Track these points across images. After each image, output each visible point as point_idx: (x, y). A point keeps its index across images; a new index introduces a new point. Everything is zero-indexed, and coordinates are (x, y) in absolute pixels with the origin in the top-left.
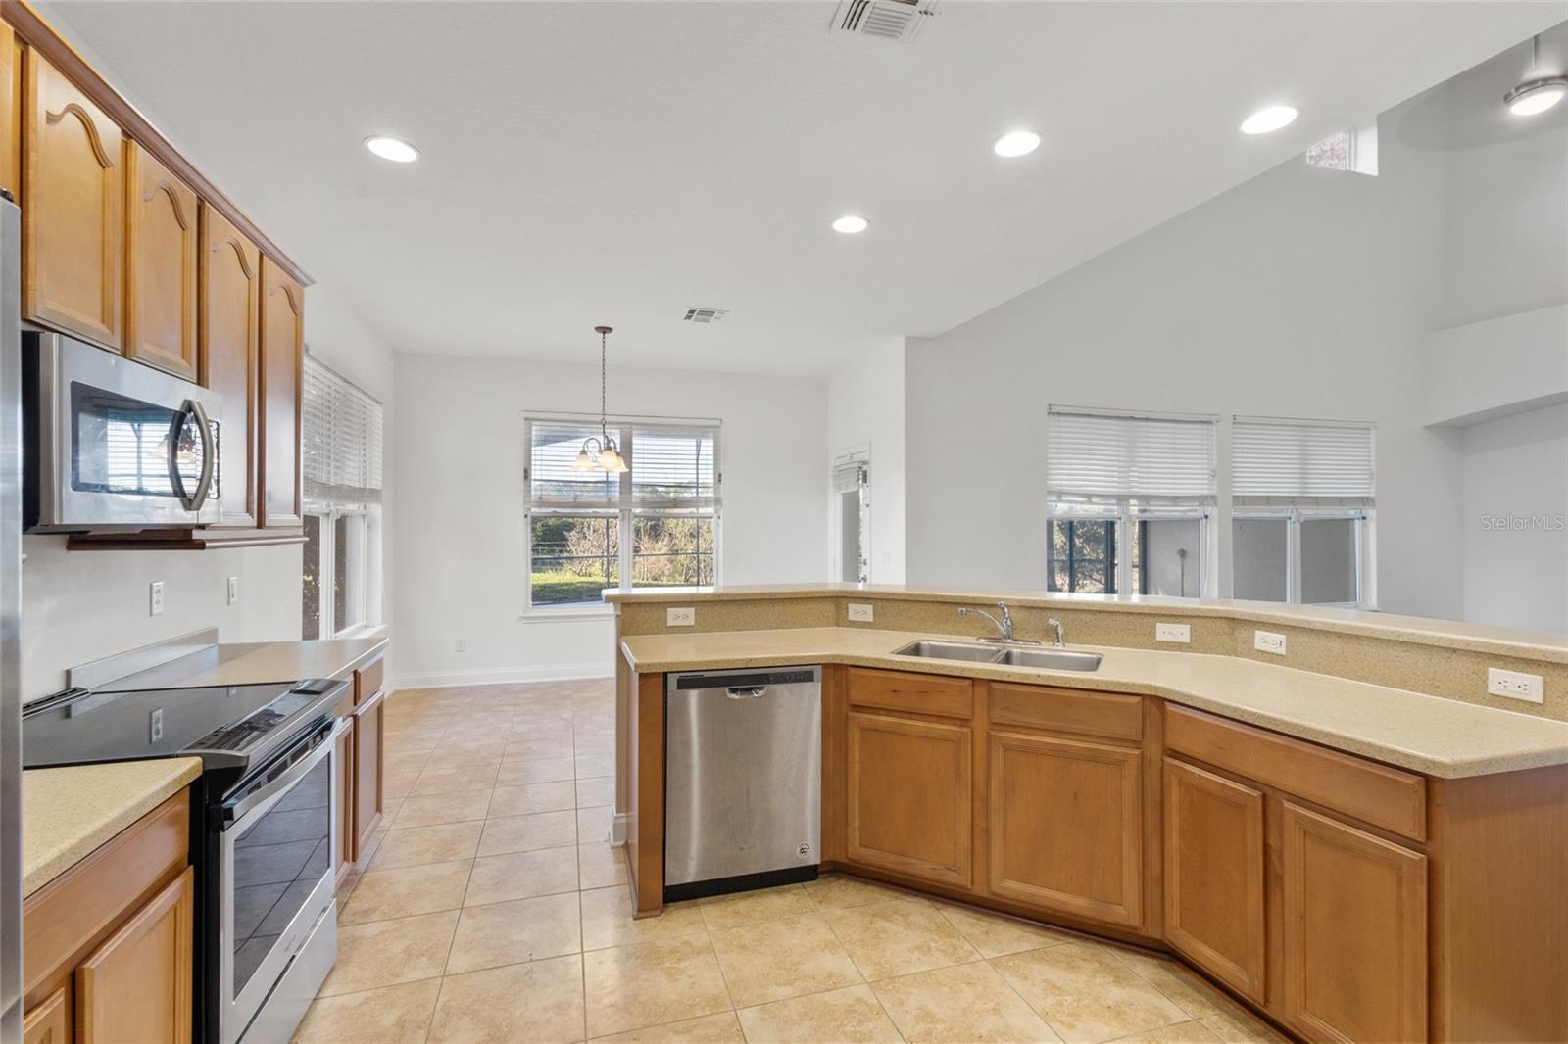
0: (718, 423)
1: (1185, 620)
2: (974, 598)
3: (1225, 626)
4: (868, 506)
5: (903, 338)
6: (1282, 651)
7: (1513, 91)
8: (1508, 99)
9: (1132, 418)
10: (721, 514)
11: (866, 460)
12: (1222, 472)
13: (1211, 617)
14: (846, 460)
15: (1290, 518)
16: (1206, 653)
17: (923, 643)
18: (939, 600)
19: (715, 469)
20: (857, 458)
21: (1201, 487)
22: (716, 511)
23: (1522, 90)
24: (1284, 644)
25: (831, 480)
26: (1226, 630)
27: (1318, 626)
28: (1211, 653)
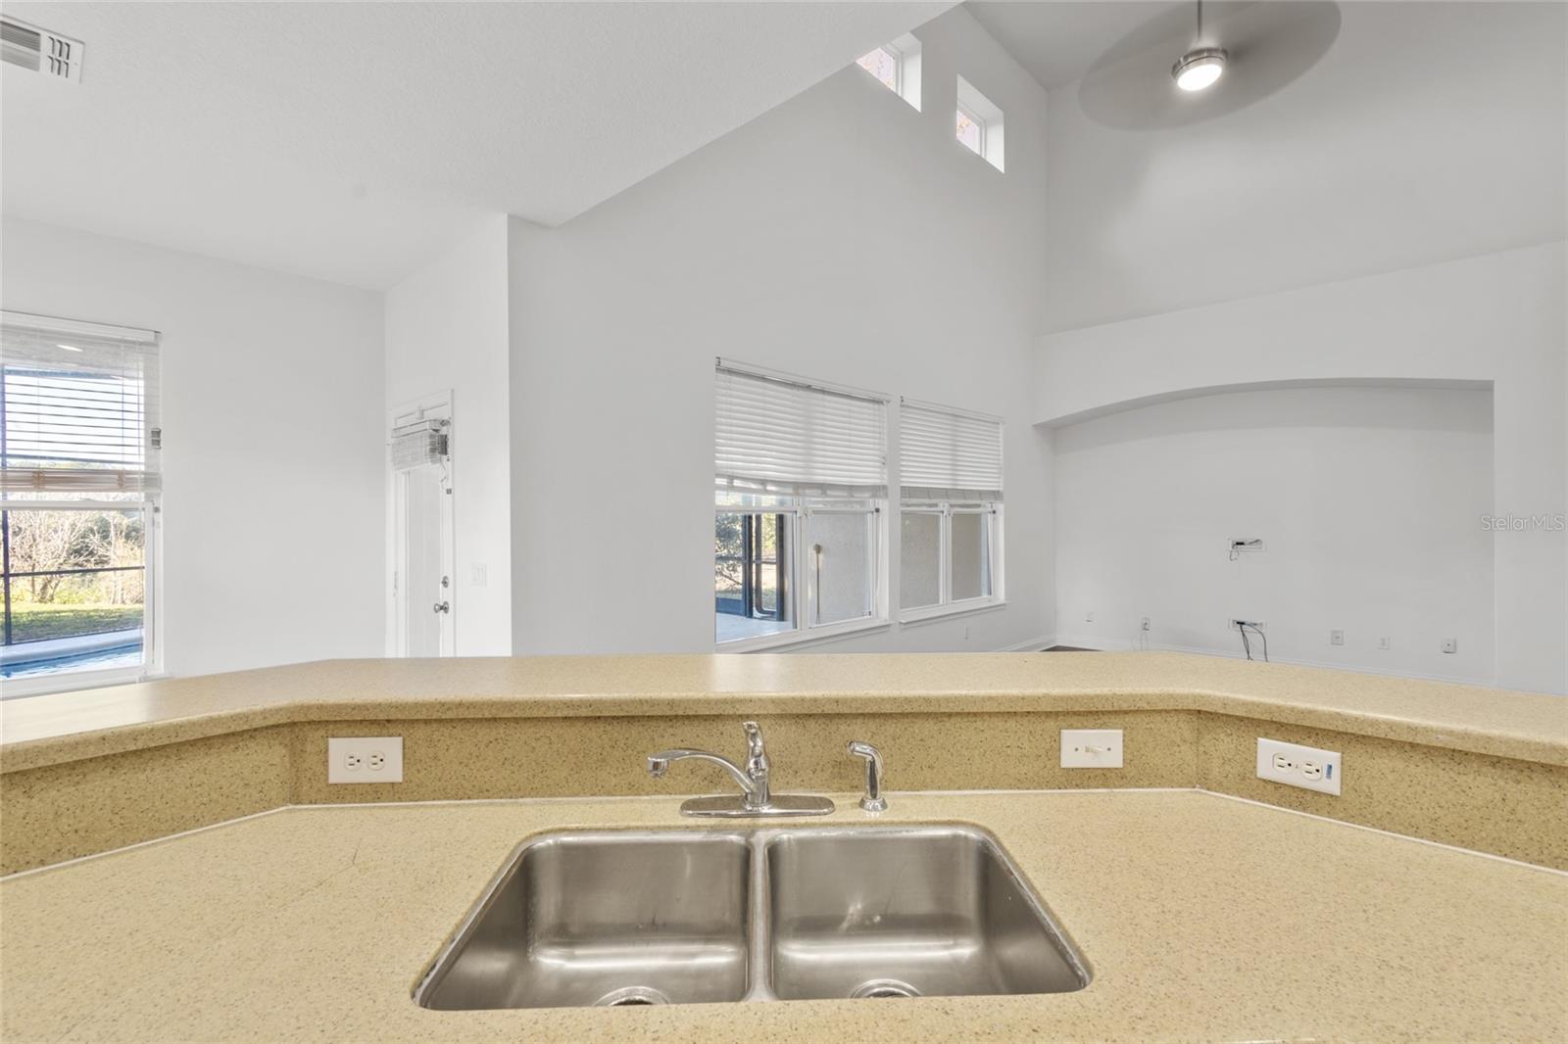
0: (150, 337)
1: (1114, 719)
2: (671, 703)
3: (1185, 729)
4: (449, 491)
5: (506, 215)
6: (1333, 786)
7: (1182, 59)
8: (1176, 70)
9: (809, 388)
10: (160, 503)
11: (446, 418)
12: (890, 460)
13: (1160, 712)
14: (413, 419)
15: (943, 512)
16: (1150, 785)
17: (540, 844)
18: (584, 712)
19: (146, 421)
20: (430, 415)
21: (870, 475)
22: (149, 498)
23: (1190, 60)
24: (1336, 772)
25: (389, 449)
26: (1187, 735)
27: (1443, 741)
28: (1161, 785)
